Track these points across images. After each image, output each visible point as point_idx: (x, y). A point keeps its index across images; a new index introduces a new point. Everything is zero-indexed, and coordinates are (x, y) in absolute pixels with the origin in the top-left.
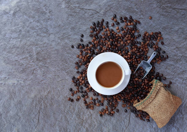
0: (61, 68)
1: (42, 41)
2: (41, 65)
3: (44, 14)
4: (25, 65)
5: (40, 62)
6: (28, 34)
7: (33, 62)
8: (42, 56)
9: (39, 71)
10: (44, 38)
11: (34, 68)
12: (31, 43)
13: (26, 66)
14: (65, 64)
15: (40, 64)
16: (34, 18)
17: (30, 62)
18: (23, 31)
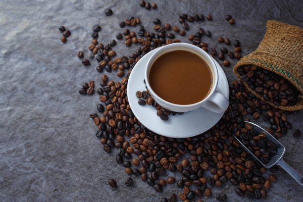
0: (102, 177)
1: (60, 113)
2: (50, 169)
3: (71, 55)
4: (11, 168)
5: (50, 161)
6: (31, 96)
7: (32, 160)
8: (56, 147)
9: (44, 184)
10: (65, 105)
11: (33, 175)
12: (34, 116)
13: (13, 170)
14: (110, 167)
15: (49, 166)
16: (49, 64)
17: (24, 162)
18: (20, 89)
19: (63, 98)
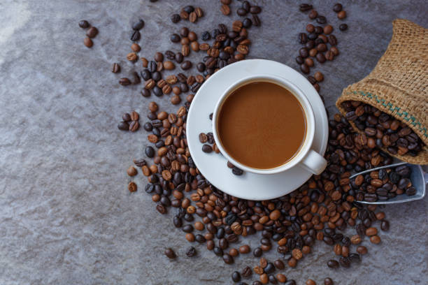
19: (97, 135)
